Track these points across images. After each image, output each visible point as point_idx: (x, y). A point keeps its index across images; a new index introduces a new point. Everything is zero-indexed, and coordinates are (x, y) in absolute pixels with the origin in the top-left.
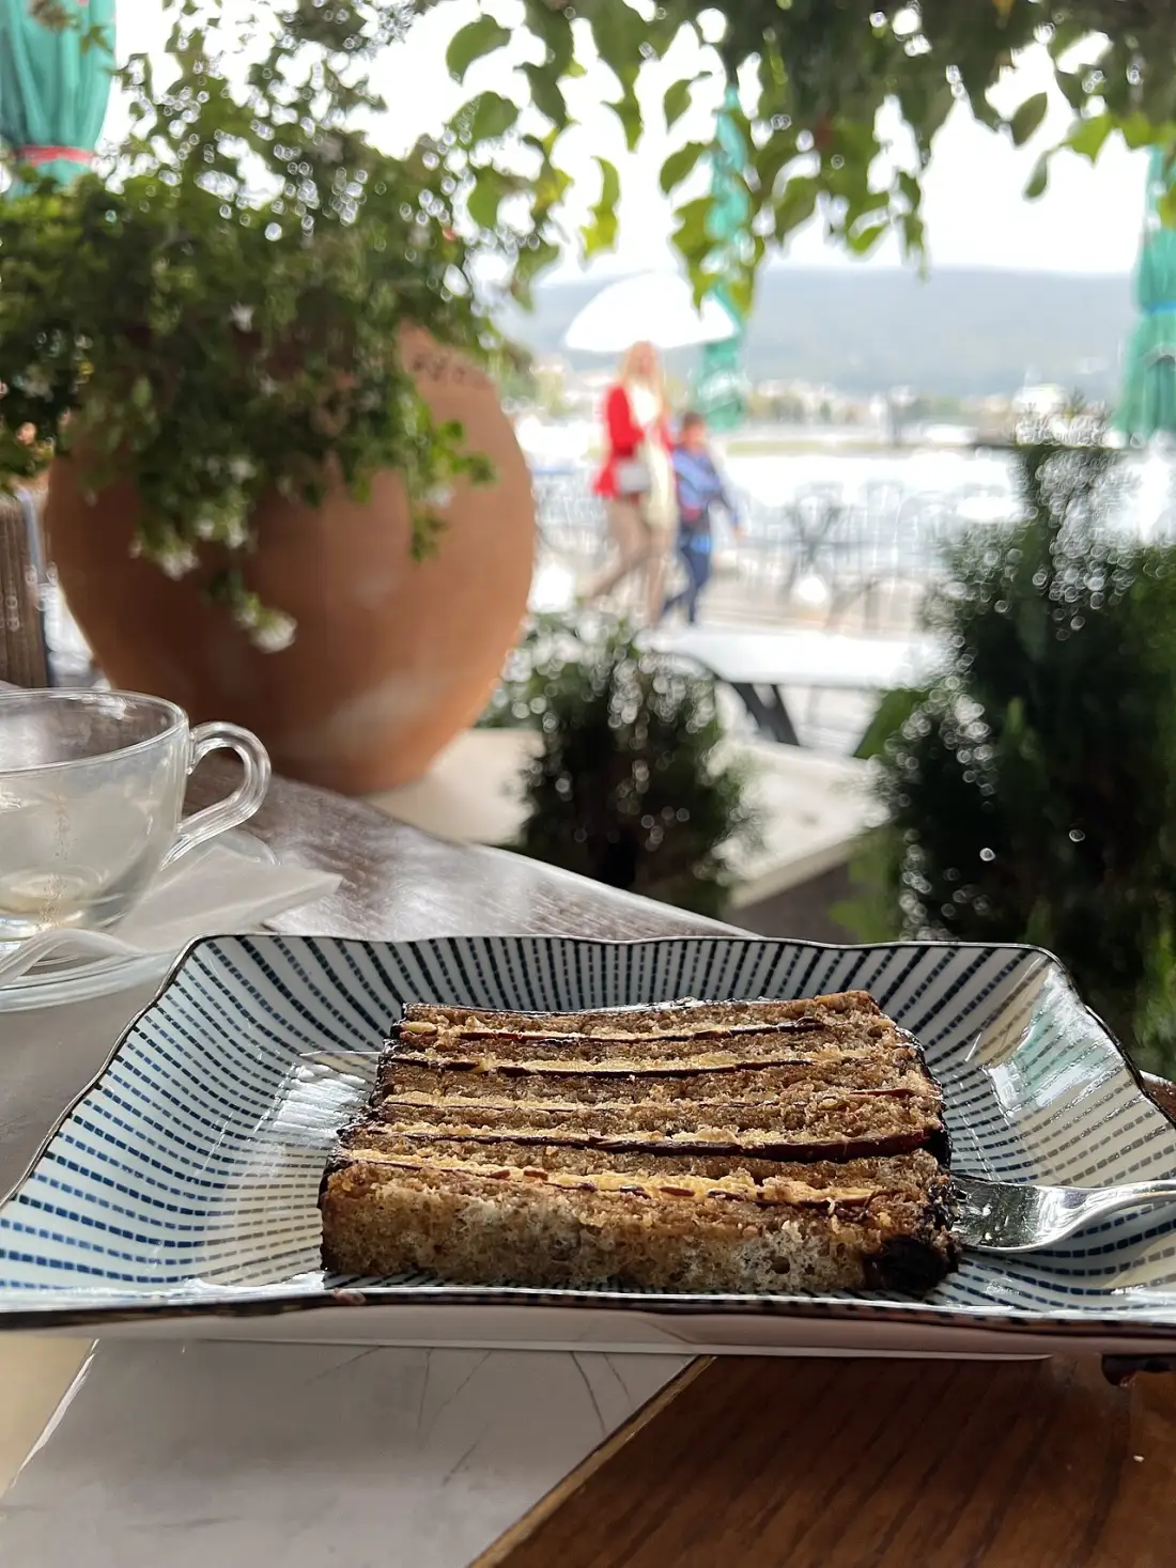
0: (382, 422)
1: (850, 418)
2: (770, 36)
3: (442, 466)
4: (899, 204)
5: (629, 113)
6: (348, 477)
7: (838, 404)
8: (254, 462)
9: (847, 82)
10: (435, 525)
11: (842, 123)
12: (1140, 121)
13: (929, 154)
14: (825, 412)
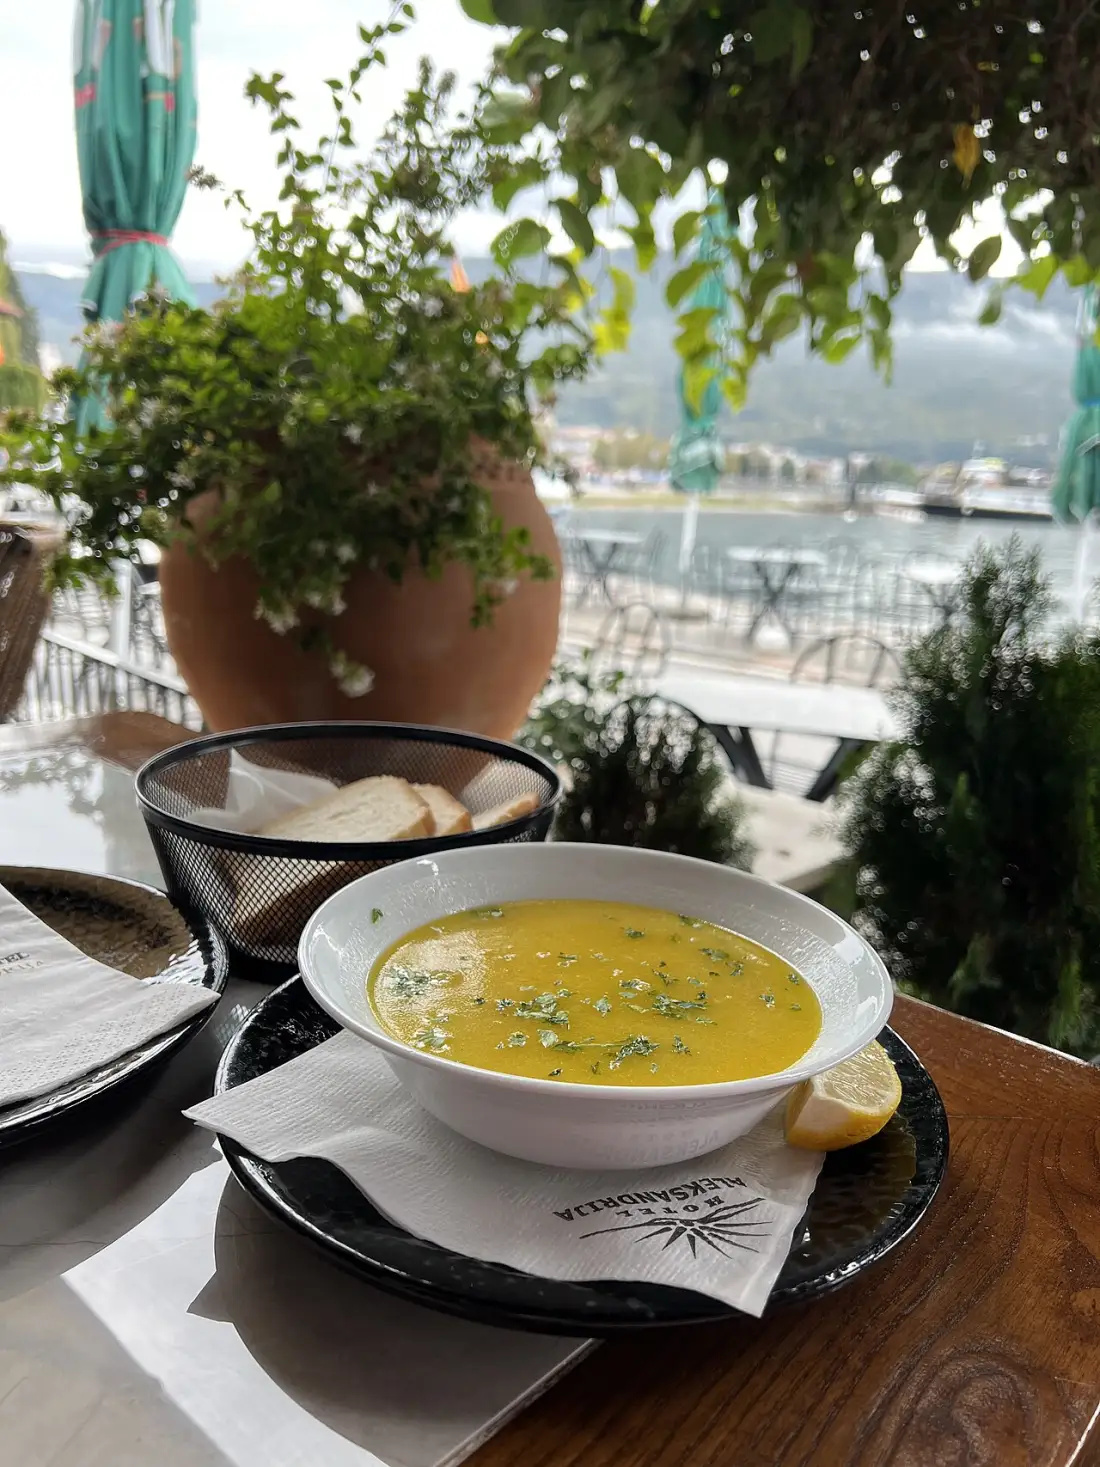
0: (462, 523)
1: (811, 477)
2: (766, 183)
3: (508, 562)
4: (870, 322)
5: (643, 237)
6: (424, 561)
7: (800, 463)
8: (355, 548)
9: (831, 224)
10: (491, 601)
11: (826, 258)
12: (1079, 262)
13: (899, 283)
14: (788, 471)
